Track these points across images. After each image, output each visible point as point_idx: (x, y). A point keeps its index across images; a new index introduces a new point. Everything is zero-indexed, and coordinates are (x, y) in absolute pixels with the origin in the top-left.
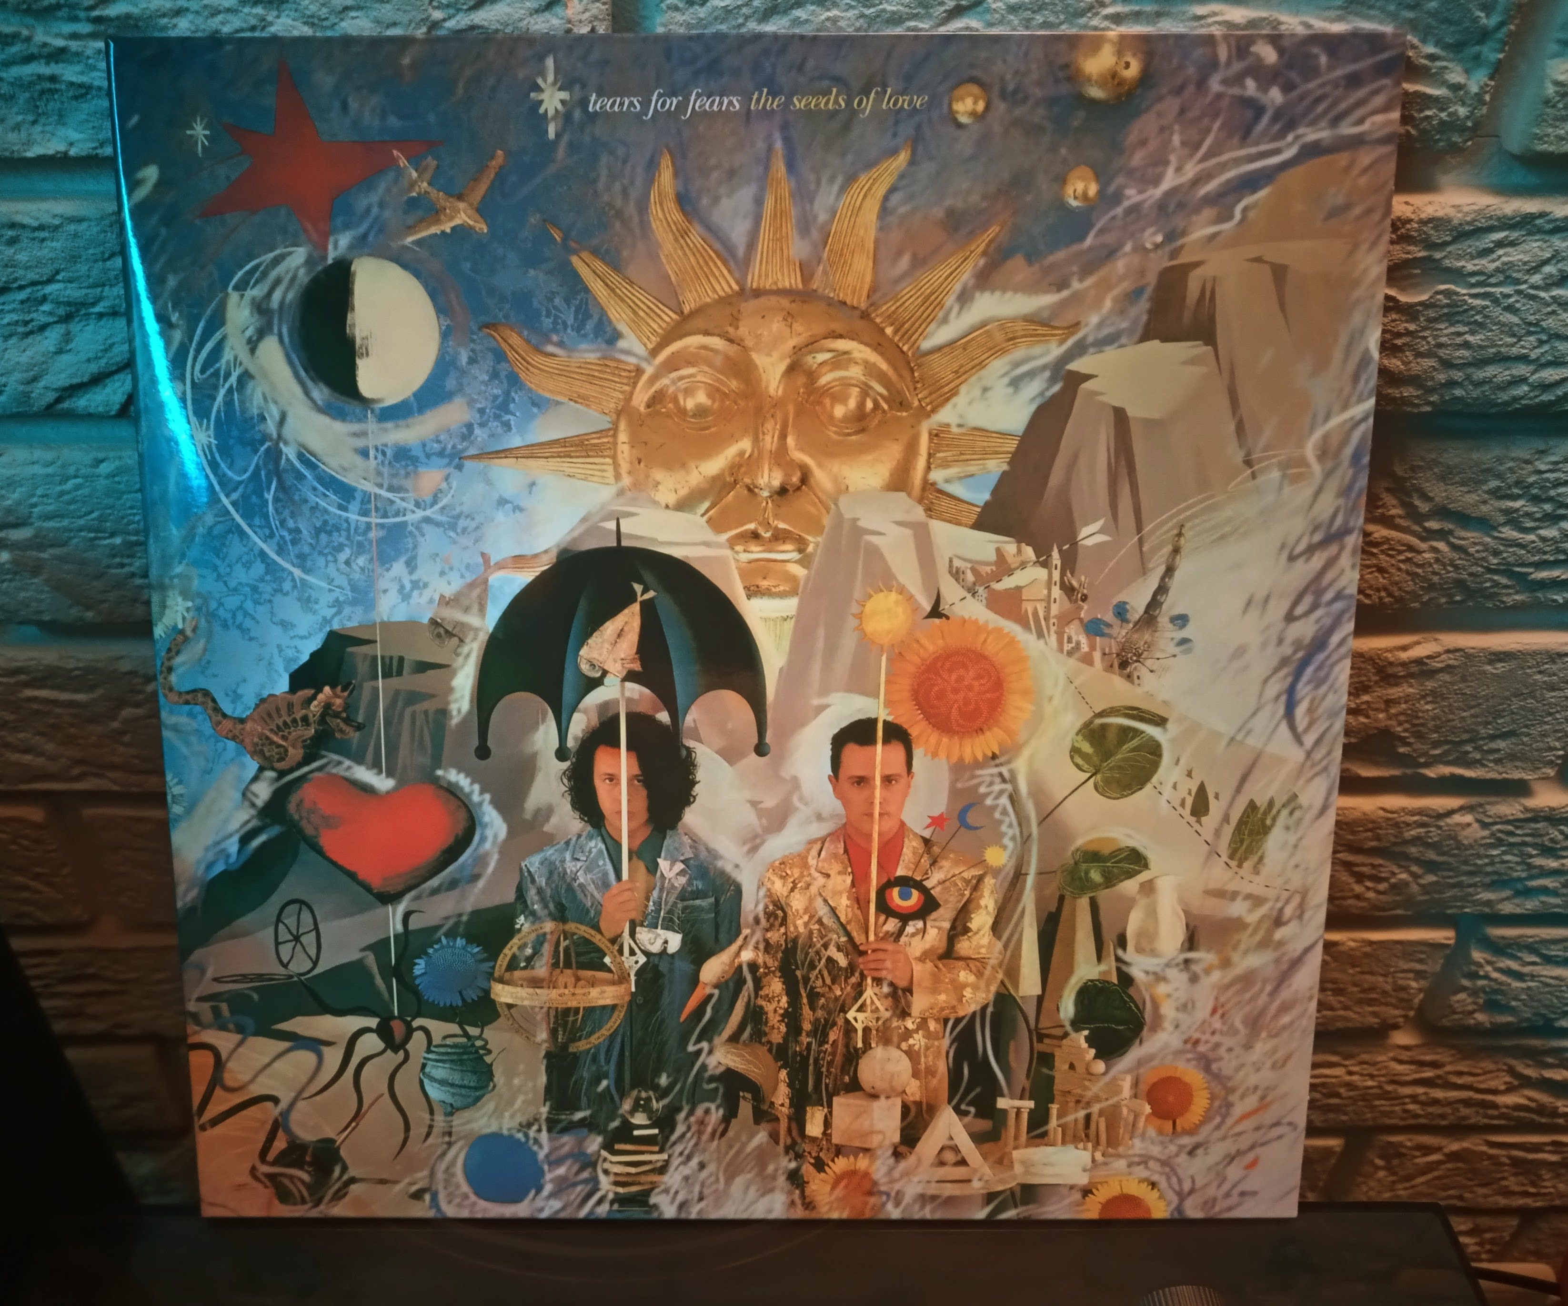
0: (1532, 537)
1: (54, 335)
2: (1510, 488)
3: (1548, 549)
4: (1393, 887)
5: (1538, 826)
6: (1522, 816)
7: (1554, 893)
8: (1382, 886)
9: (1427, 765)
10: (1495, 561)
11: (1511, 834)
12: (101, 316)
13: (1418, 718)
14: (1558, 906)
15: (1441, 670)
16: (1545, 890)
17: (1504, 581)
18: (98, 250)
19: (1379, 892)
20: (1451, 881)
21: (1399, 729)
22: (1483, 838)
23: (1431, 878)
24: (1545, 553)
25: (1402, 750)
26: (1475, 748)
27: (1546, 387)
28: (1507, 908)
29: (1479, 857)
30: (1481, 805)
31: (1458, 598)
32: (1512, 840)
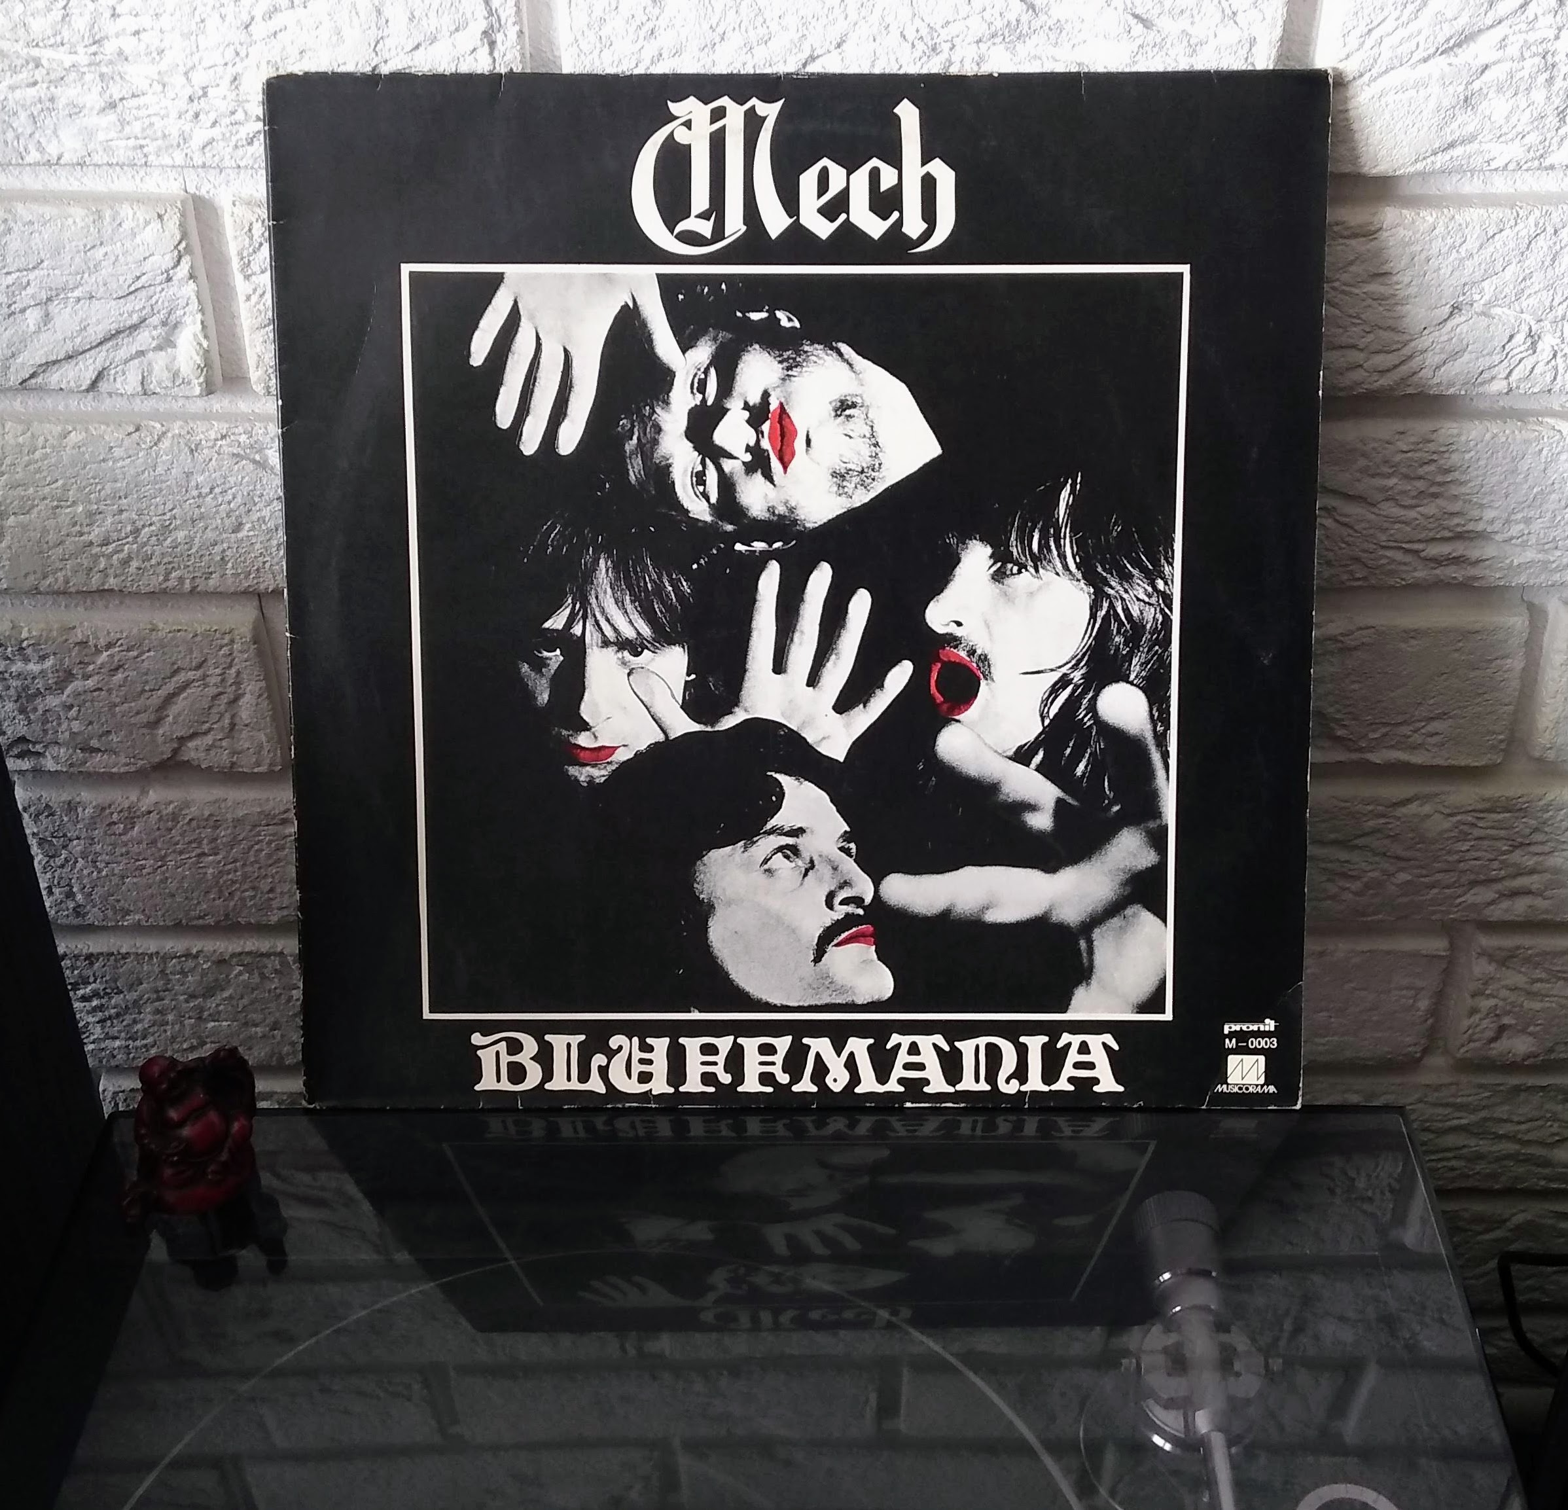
0: (1412, 514)
1: (33, 317)
2: (1378, 467)
3: (1430, 526)
4: (1367, 886)
5: (1502, 816)
6: (1479, 806)
7: (1539, 894)
8: (1356, 886)
9: (1371, 750)
10: (1384, 538)
11: (1474, 825)
12: (79, 300)
13: (1348, 698)
14: (1547, 911)
15: (1355, 648)
16: (1528, 892)
17: (1399, 556)
18: (81, 244)
19: (1356, 894)
20: (1426, 880)
21: (1331, 710)
22: (1446, 831)
23: (1403, 877)
24: (1431, 530)
25: (1340, 732)
26: (1415, 731)
27: (1383, 372)
28: (1496, 913)
29: (1449, 853)
30: (1437, 795)
31: (1358, 575)
32: (1477, 832)
